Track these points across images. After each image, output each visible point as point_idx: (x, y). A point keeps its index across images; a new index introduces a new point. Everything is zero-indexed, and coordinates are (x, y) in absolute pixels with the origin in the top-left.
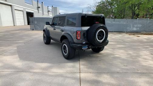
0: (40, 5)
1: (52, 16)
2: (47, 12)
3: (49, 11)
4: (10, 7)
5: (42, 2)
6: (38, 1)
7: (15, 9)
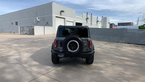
0: (89, 16)
1: (101, 26)
2: (96, 22)
3: (98, 21)
4: (63, 19)
5: (92, 14)
6: (87, 13)
7: (67, 21)
